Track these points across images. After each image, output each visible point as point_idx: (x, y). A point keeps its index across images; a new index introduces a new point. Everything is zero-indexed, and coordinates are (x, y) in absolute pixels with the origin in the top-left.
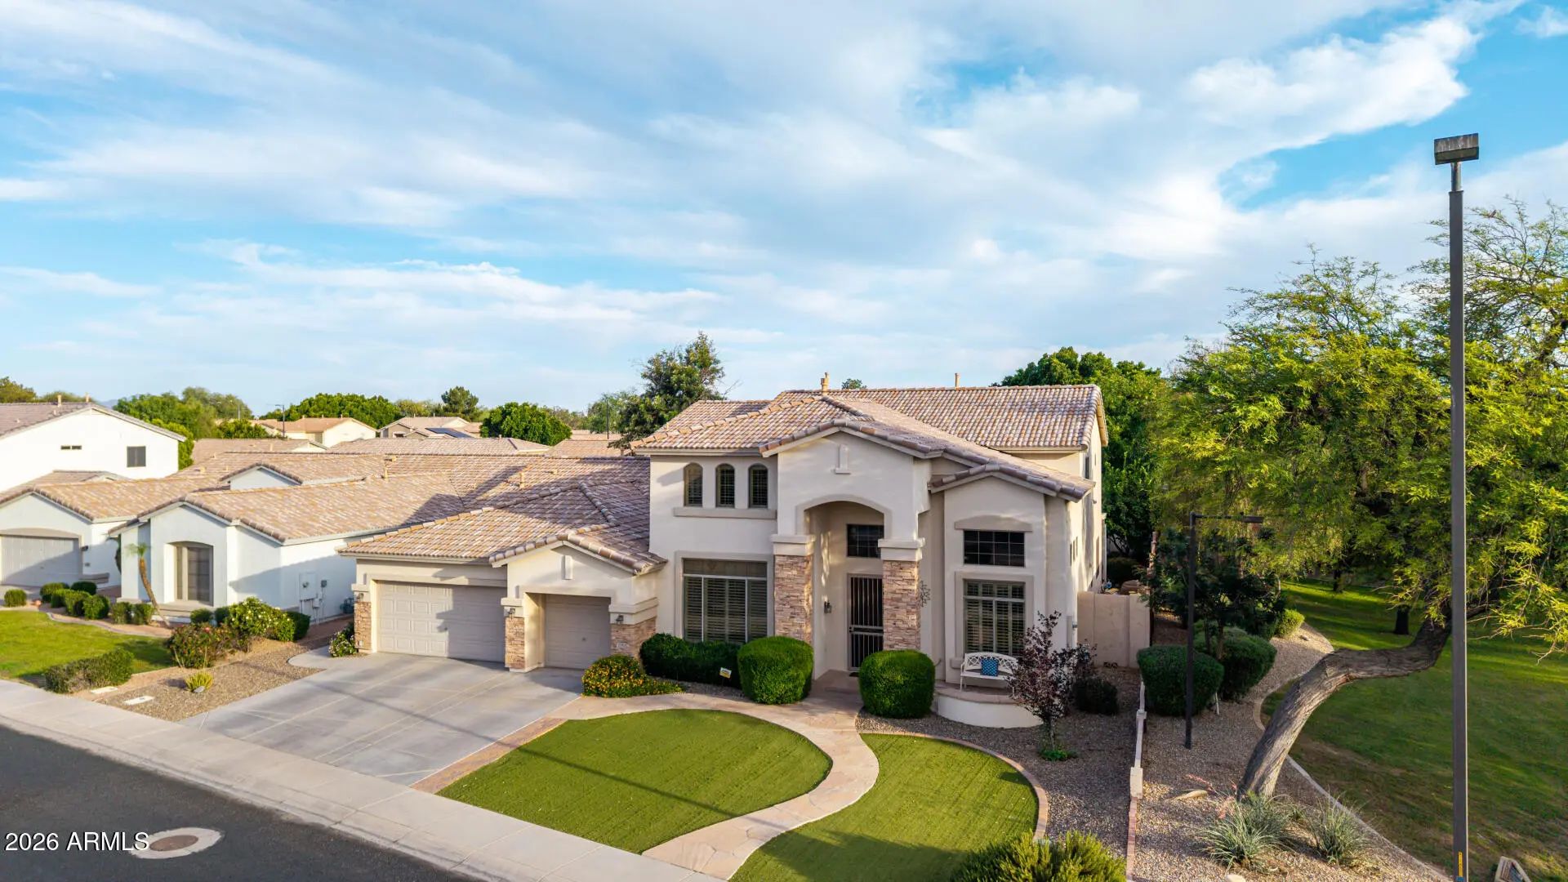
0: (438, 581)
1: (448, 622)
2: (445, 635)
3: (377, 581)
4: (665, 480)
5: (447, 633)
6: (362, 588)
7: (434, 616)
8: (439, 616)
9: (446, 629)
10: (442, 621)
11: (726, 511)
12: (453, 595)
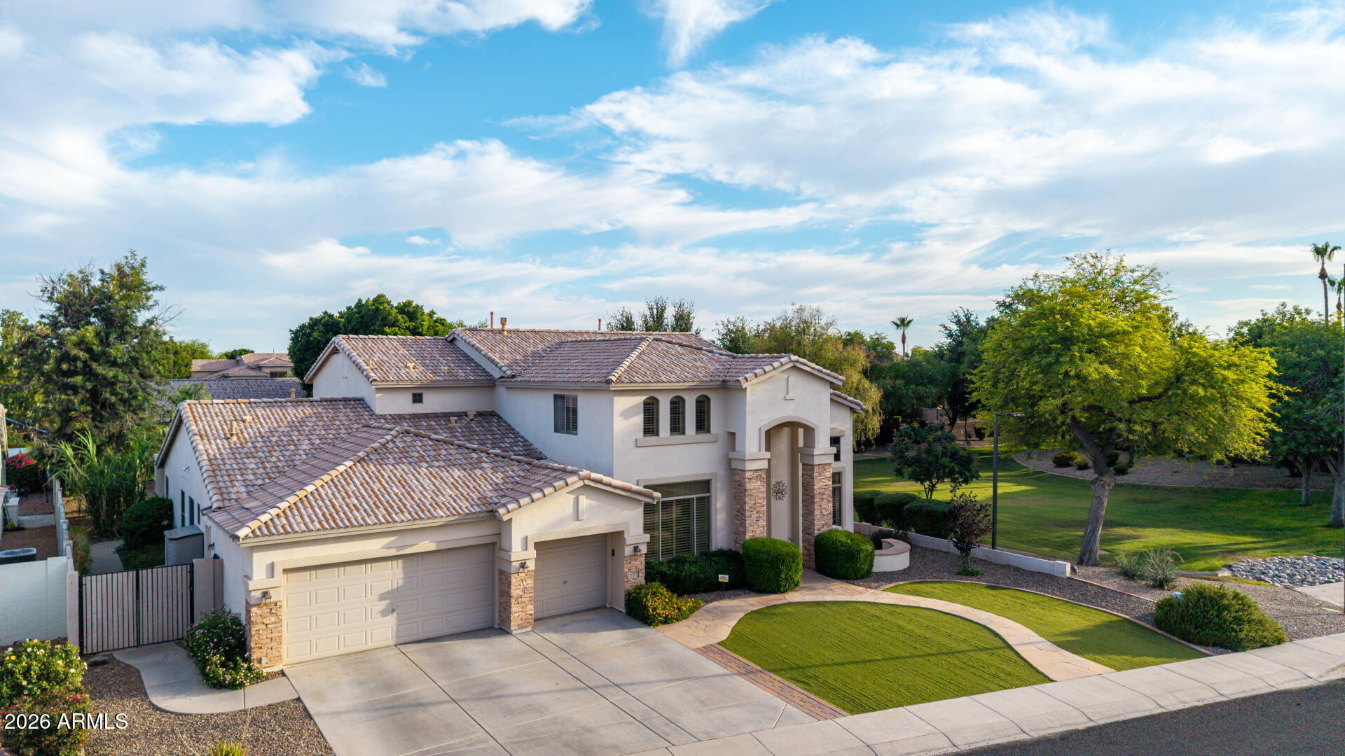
3: (286, 571)
4: (626, 414)
5: (395, 615)
6: (268, 583)
7: (376, 597)
8: (382, 597)
9: (393, 611)
10: (387, 602)
11: (678, 438)
12: (404, 568)
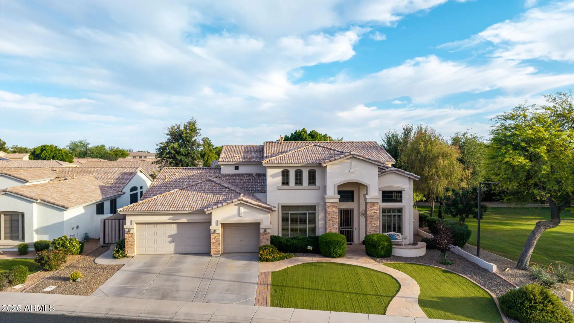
0: (171, 221)
1: (174, 238)
2: (173, 245)
3: (136, 223)
4: (273, 176)
6: (130, 227)
7: (167, 236)
8: (170, 236)
9: (173, 242)
10: (171, 238)
11: (299, 187)
12: (177, 227)
